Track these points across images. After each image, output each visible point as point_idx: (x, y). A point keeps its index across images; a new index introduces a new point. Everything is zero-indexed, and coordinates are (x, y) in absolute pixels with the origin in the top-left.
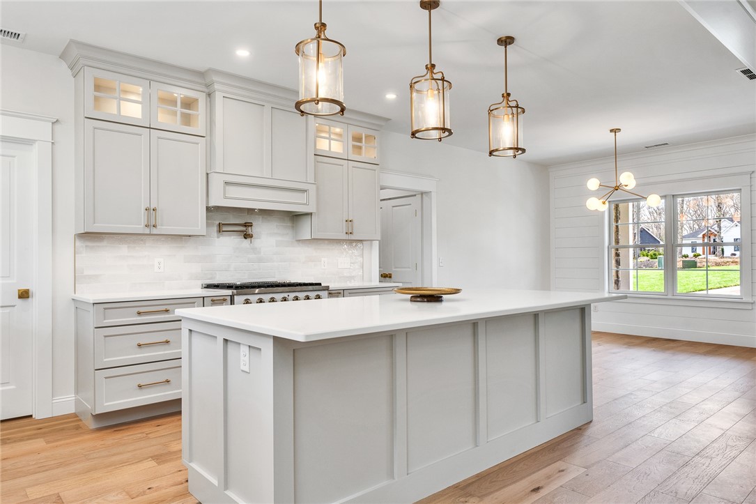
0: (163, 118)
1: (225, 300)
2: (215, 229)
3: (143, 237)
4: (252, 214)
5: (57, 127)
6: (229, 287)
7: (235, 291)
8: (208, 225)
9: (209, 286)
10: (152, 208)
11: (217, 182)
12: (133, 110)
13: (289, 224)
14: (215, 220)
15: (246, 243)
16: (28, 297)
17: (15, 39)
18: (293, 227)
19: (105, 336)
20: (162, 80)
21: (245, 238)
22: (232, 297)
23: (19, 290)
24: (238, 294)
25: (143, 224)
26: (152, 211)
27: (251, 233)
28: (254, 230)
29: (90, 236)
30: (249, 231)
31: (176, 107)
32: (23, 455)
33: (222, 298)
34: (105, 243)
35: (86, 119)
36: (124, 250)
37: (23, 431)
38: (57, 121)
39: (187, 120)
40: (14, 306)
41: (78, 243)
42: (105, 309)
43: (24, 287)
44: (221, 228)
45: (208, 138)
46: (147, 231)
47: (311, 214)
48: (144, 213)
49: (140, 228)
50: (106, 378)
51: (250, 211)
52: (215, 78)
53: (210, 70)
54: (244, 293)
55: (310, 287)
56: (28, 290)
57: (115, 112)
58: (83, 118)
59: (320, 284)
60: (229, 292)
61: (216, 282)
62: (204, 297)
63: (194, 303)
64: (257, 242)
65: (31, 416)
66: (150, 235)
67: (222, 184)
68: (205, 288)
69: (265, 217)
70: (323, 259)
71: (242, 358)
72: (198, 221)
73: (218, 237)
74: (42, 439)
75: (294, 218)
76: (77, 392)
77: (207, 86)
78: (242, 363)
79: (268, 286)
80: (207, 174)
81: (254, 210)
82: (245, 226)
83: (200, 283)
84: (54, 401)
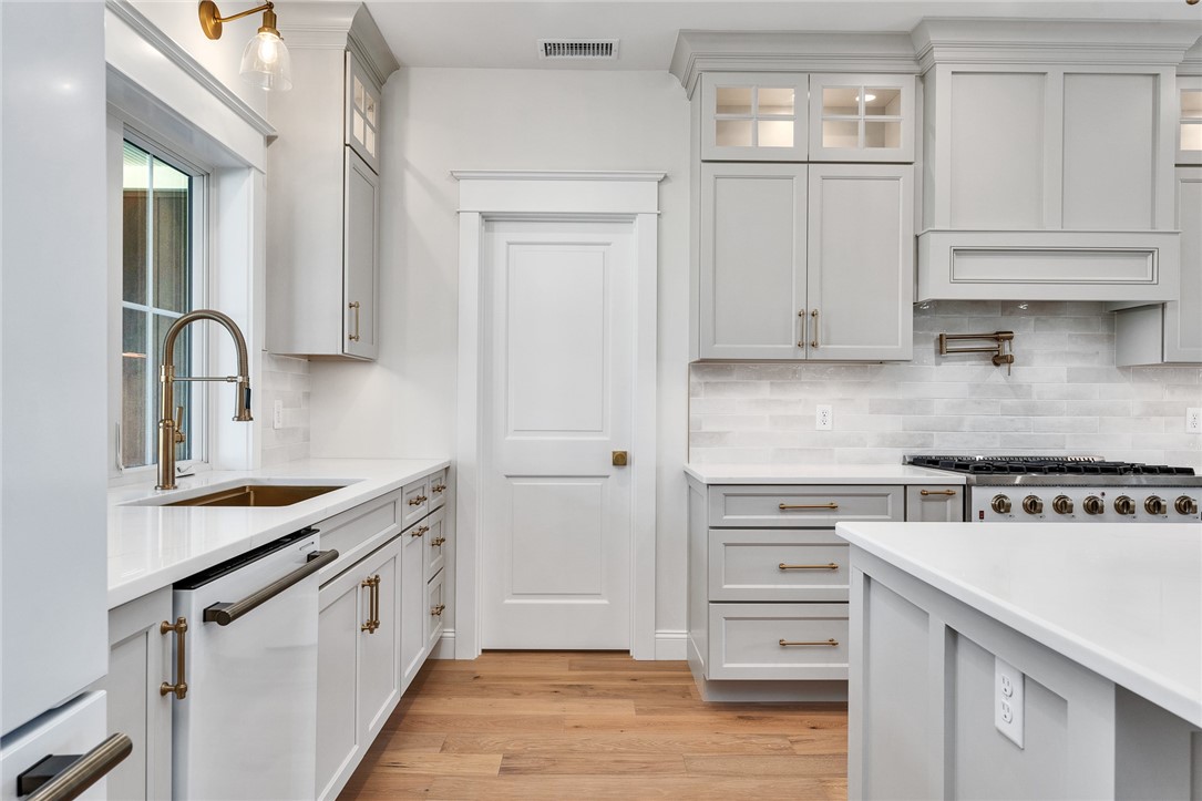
0: (831, 142)
1: (950, 494)
2: (932, 347)
3: (795, 366)
4: (1011, 313)
5: (666, 187)
6: (960, 465)
7: (973, 477)
8: (917, 339)
9: (918, 461)
10: (810, 310)
11: (937, 250)
12: (779, 135)
13: (1102, 331)
14: (931, 330)
15: (997, 375)
16: (625, 464)
17: (608, 56)
18: (1110, 338)
19: (726, 545)
20: (831, 68)
21: (997, 364)
22: (966, 488)
23: (614, 453)
24: (980, 484)
25: (793, 343)
26: (810, 317)
27: (1009, 353)
28: (1015, 348)
29: (709, 367)
30: (1006, 349)
31: (857, 114)
32: (602, 727)
33: (944, 489)
34: (733, 378)
35: (703, 164)
36: (764, 391)
37: (612, 678)
38: (665, 177)
39: (878, 135)
40: (608, 477)
41: (694, 379)
42: (726, 495)
43: (620, 449)
44: (942, 346)
45: (919, 164)
46: (801, 355)
47: (1163, 305)
48: (796, 322)
49: (787, 349)
50: (726, 619)
51: (1008, 306)
52: (934, 37)
53: (924, 23)
54: (993, 482)
55: (1162, 478)
56: (625, 453)
57: (750, 144)
58: (699, 161)
59: (1190, 471)
60: (959, 478)
61: (932, 452)
62: (905, 486)
63: (887, 495)
64: (1020, 372)
65: (628, 652)
66: (806, 361)
67: (947, 253)
68: (910, 463)
69: (1043, 317)
70: (1191, 411)
71: (1000, 698)
72: (896, 332)
73: (938, 364)
74: (632, 702)
75: (1115, 317)
76: (689, 628)
77: (919, 59)
78: (999, 713)
79: (1052, 470)
80: (917, 237)
81: (1015, 303)
82: (997, 339)
83: (899, 453)
84: (658, 636)
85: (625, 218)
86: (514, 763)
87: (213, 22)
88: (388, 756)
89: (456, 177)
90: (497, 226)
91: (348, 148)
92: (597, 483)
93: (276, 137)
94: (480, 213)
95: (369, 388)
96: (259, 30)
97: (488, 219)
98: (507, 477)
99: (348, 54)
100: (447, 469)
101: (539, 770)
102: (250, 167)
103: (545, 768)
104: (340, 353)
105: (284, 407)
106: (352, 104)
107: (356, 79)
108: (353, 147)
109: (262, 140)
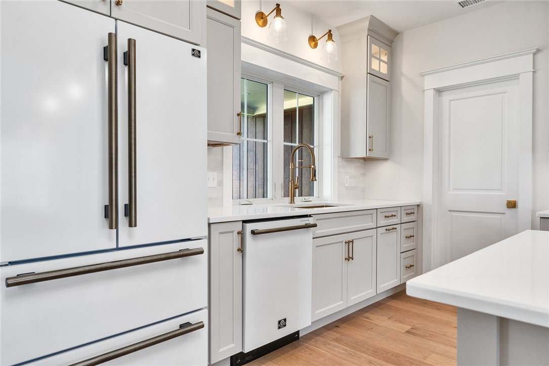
16: (515, 207)
23: (508, 201)
38: (538, 50)
40: (504, 213)
43: (511, 199)
56: (515, 202)
85: (515, 77)
86: (414, 331)
87: (314, 43)
88: (366, 315)
89: (423, 75)
90: (444, 93)
91: (368, 74)
92: (499, 216)
93: (344, 76)
94: (434, 89)
95: (385, 170)
96: (327, 41)
97: (439, 91)
98: (450, 211)
99: (369, 37)
100: (418, 205)
101: (423, 336)
102: (332, 90)
103: (426, 336)
104: (365, 156)
105: (350, 178)
106: (370, 56)
107: (373, 46)
108: (371, 74)
109: (338, 78)
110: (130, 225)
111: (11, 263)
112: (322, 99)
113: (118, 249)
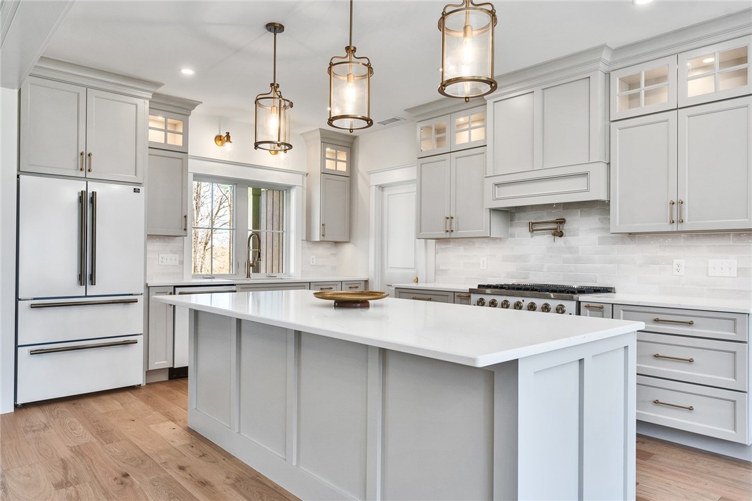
2: (525, 229)
3: (473, 240)
10: (450, 216)
15: (555, 242)
20: (457, 110)
25: (445, 230)
27: (562, 230)
30: (560, 228)
31: (468, 127)
34: (451, 245)
42: (400, 292)
44: (531, 228)
46: (448, 236)
48: (446, 222)
49: (444, 234)
56: (417, 278)
57: (432, 148)
63: (448, 296)
67: (492, 187)
82: (559, 223)
89: (369, 174)
91: (323, 174)
93: (308, 174)
94: (378, 185)
95: (348, 250)
97: (381, 187)
98: (387, 285)
99: (322, 143)
100: (366, 281)
102: (297, 185)
104: (319, 240)
105: (317, 258)
106: (324, 159)
107: (328, 149)
108: (325, 173)
109: (301, 176)
110: (92, 284)
111: (35, 299)
112: (290, 192)
113: (86, 296)
